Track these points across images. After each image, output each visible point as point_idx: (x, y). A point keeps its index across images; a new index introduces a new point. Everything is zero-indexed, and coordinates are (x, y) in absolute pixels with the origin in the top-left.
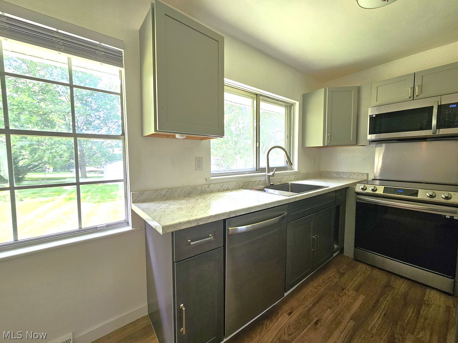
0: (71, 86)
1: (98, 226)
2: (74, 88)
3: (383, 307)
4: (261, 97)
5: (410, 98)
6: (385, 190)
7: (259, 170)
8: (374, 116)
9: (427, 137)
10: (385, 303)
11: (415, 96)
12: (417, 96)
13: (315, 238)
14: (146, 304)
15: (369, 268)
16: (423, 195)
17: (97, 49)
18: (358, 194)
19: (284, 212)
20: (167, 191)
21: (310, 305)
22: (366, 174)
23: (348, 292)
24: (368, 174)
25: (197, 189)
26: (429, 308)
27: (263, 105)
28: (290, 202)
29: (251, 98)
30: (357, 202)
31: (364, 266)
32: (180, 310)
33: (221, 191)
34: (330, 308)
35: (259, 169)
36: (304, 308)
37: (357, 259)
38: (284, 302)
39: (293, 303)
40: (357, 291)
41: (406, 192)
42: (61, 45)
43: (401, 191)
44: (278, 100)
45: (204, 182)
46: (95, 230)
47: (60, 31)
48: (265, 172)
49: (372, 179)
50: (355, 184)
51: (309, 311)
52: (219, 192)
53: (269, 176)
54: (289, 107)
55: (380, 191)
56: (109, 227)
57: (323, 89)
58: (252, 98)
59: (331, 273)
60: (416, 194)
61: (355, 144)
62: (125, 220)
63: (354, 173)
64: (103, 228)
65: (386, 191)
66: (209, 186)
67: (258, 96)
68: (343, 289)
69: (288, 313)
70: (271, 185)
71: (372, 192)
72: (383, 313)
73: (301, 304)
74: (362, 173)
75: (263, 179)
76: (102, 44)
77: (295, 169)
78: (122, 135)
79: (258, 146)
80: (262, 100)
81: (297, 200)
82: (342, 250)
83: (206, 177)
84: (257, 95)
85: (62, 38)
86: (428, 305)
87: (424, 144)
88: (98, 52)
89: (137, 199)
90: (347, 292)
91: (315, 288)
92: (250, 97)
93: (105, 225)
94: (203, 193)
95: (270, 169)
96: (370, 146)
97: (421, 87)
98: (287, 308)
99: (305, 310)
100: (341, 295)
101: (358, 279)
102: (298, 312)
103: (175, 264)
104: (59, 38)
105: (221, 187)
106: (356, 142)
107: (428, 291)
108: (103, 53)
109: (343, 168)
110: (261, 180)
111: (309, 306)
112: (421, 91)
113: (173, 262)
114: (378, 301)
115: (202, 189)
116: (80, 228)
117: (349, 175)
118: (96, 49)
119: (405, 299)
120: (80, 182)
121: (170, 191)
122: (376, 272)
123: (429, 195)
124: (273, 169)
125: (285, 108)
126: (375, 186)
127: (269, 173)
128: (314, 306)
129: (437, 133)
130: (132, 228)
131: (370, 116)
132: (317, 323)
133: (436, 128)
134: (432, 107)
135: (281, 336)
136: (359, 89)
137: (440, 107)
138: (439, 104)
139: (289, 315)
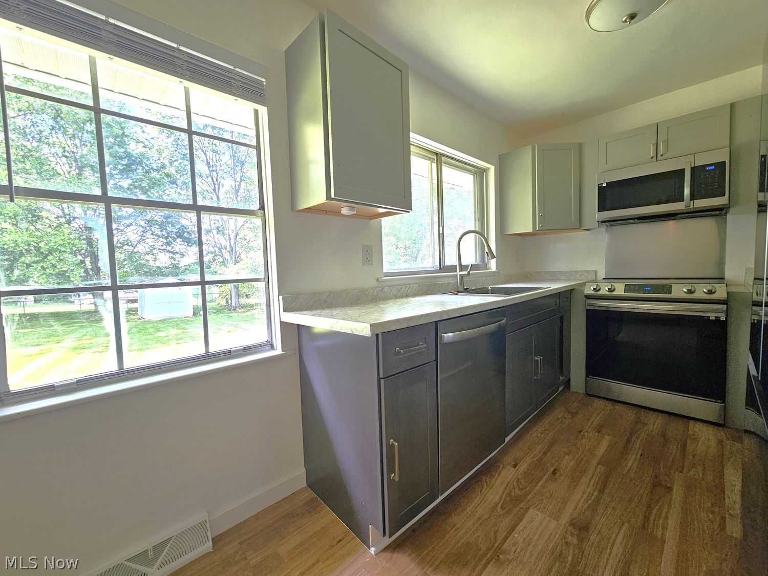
0: (190, 132)
1: (233, 349)
2: (194, 136)
3: (638, 446)
4: (444, 159)
5: (652, 158)
6: (627, 288)
7: (443, 268)
8: (604, 185)
9: (677, 212)
10: (638, 444)
11: (659, 155)
12: (662, 155)
13: (538, 361)
14: (302, 470)
15: (609, 405)
16: (679, 290)
17: (232, 78)
18: (588, 297)
19: (501, 318)
20: (329, 294)
21: (540, 453)
22: (592, 272)
23: (588, 435)
24: (596, 272)
25: (367, 293)
26: (696, 442)
27: (446, 170)
28: (508, 304)
29: (428, 159)
30: (587, 310)
31: (602, 403)
32: (390, 448)
33: (399, 298)
34: (568, 454)
35: (443, 266)
36: (533, 457)
37: (590, 395)
38: (503, 453)
39: (516, 453)
40: (599, 432)
41: (655, 289)
42: (185, 69)
43: (649, 289)
44: (465, 163)
45: (374, 283)
46: (228, 354)
47: (182, 48)
48: (456, 271)
49: (603, 279)
50: (584, 284)
51: (540, 460)
52: (396, 298)
53: (462, 277)
54: (480, 174)
55: (620, 290)
56: (247, 350)
57: (530, 147)
58: (430, 159)
59: (558, 412)
60: (668, 289)
61: (578, 227)
62: (267, 341)
63: (577, 272)
64: (238, 353)
65: (628, 290)
66: (382, 289)
67: (439, 155)
68: (580, 432)
69: (512, 465)
70: (465, 289)
71: (608, 293)
72: (639, 454)
73: (527, 454)
74: (587, 271)
75: (452, 281)
76: (237, 69)
77: (492, 267)
78: (259, 209)
79: (441, 232)
80: (444, 163)
81: (516, 302)
82: (568, 383)
83: (377, 277)
84: (437, 154)
85: (186, 59)
86: (695, 439)
87: (671, 224)
88: (232, 81)
89: (289, 306)
90: (586, 434)
91: (541, 434)
92: (426, 158)
93: (242, 347)
94: (375, 299)
95: (462, 268)
96: (599, 229)
97: (666, 142)
98: (509, 459)
99: (535, 460)
100: (580, 438)
101: (596, 420)
102: (526, 462)
103: (382, 381)
104: (181, 59)
105: (399, 291)
106: (579, 225)
107: (692, 423)
108: (240, 84)
109: (560, 266)
110: (449, 283)
111: (540, 455)
112: (667, 149)
113: (379, 379)
114: (629, 441)
115: (373, 294)
116: (207, 351)
117: (568, 275)
118: (230, 77)
119: (664, 436)
120: (206, 280)
121: (332, 295)
122: (618, 407)
123: (685, 290)
124: (466, 267)
125: (472, 176)
126: (612, 285)
127: (462, 272)
128: (545, 453)
129: (692, 207)
130: (282, 351)
131: (599, 185)
132: (554, 473)
133: (689, 199)
134: (684, 170)
135: (511, 492)
136: (580, 146)
137: (693, 169)
138: (693, 166)
139: (515, 467)
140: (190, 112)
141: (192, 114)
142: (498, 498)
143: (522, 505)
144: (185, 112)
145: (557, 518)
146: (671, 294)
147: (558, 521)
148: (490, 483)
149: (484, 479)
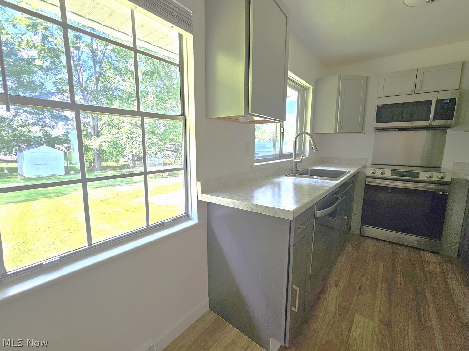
0: (135, 51)
1: (165, 222)
2: (137, 54)
5: (412, 91)
7: (282, 156)
8: (381, 106)
9: (424, 127)
11: (416, 90)
12: (418, 90)
13: (345, 219)
14: (207, 300)
15: (375, 242)
16: (424, 175)
18: (368, 177)
20: (226, 179)
22: (364, 160)
24: (366, 160)
25: (246, 176)
26: (428, 265)
34: (363, 276)
36: (345, 279)
37: (363, 236)
39: (333, 277)
40: (375, 260)
45: (249, 169)
46: (162, 226)
48: (292, 158)
49: (371, 164)
51: (349, 281)
53: (296, 163)
54: (302, 91)
55: (388, 174)
57: (337, 76)
60: (417, 175)
62: (185, 213)
63: (354, 159)
64: (168, 224)
65: (393, 174)
66: (255, 173)
68: (365, 261)
69: (335, 286)
70: (298, 171)
71: (380, 175)
74: (361, 159)
77: (306, 155)
78: (181, 115)
79: (282, 131)
81: (341, 184)
86: (427, 263)
88: (172, 11)
89: (204, 189)
90: (369, 262)
91: (344, 263)
93: (171, 220)
97: (422, 82)
100: (366, 264)
101: (371, 252)
102: (342, 283)
103: (292, 248)
105: (263, 174)
106: (362, 130)
110: (288, 166)
111: (348, 277)
112: (422, 86)
113: (290, 246)
116: (148, 225)
117: (349, 160)
120: (147, 171)
121: (228, 179)
125: (297, 92)
126: (384, 170)
127: (296, 159)
128: (351, 276)
129: (433, 124)
130: (198, 221)
131: (378, 105)
132: (360, 288)
133: (432, 120)
134: (432, 101)
135: (340, 304)
136: (367, 78)
137: (437, 101)
138: (437, 99)
139: (337, 287)
140: (136, 38)
141: (137, 40)
142: (334, 309)
143: (350, 312)
144: (132, 38)
145: (372, 319)
146: (419, 178)
147: (373, 321)
148: (326, 299)
149: (322, 296)
